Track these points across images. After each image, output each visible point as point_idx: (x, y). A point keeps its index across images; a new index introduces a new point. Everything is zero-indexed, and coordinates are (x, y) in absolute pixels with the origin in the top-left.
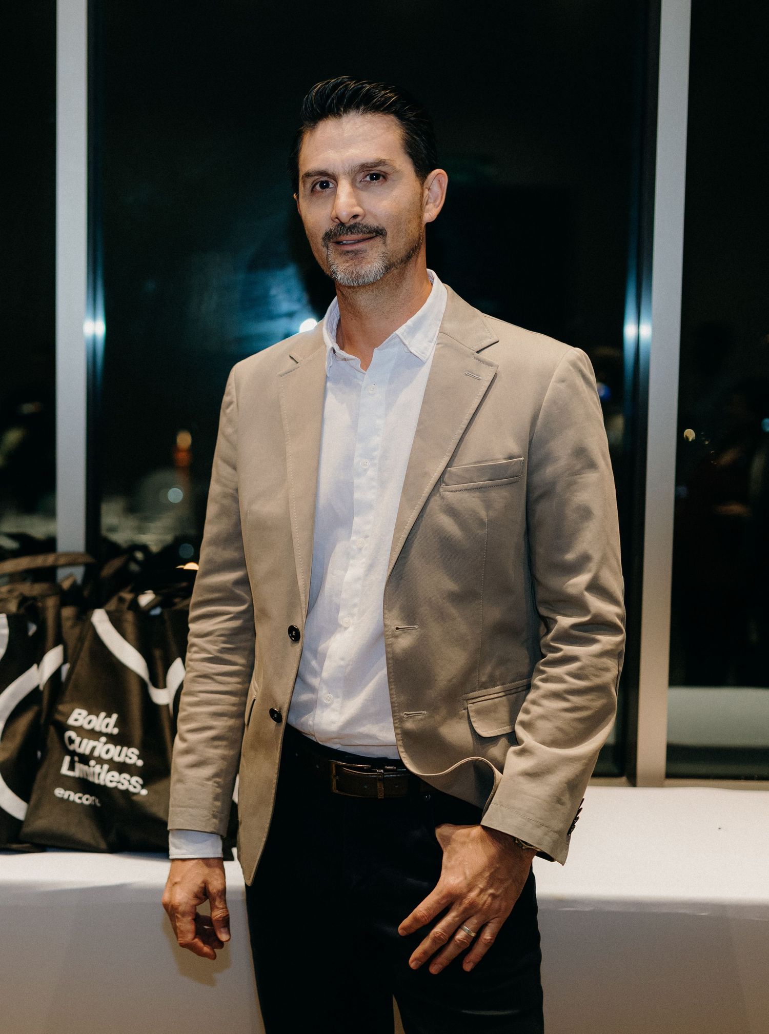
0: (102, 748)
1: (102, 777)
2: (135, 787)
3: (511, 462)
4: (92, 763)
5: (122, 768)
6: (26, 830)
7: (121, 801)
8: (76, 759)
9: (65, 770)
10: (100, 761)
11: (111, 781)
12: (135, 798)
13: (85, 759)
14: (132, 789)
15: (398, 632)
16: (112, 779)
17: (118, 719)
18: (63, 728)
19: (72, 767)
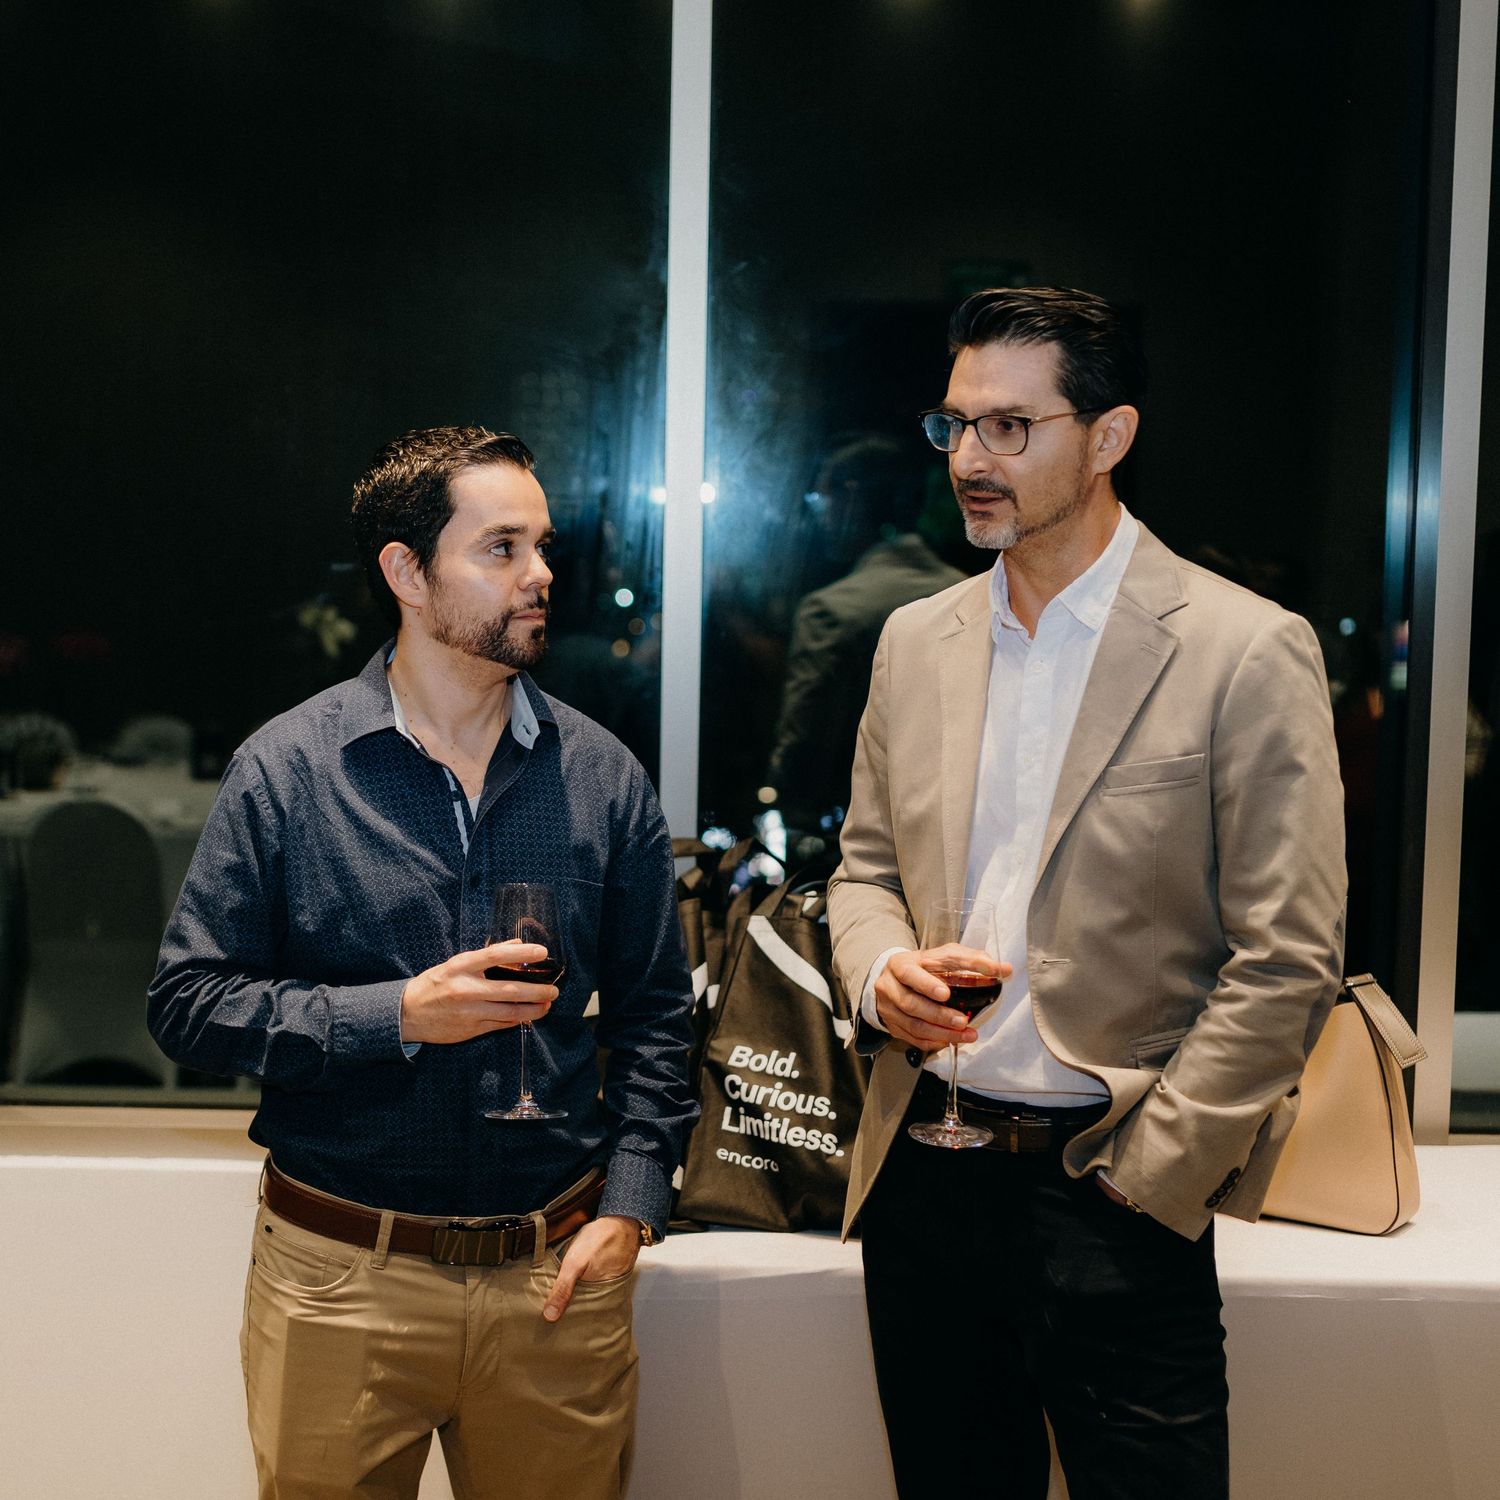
0: (778, 1096)
1: (782, 1134)
2: (828, 1147)
3: (1186, 760)
4: (768, 1116)
5: (809, 1122)
6: (685, 1202)
7: (812, 1166)
8: (742, 1110)
9: (726, 1125)
10: (778, 1113)
11: (795, 1140)
12: (828, 1161)
13: (756, 1111)
14: (824, 1149)
15: (1045, 966)
16: (797, 1136)
17: (796, 1058)
18: (720, 1071)
19: (735, 1121)
